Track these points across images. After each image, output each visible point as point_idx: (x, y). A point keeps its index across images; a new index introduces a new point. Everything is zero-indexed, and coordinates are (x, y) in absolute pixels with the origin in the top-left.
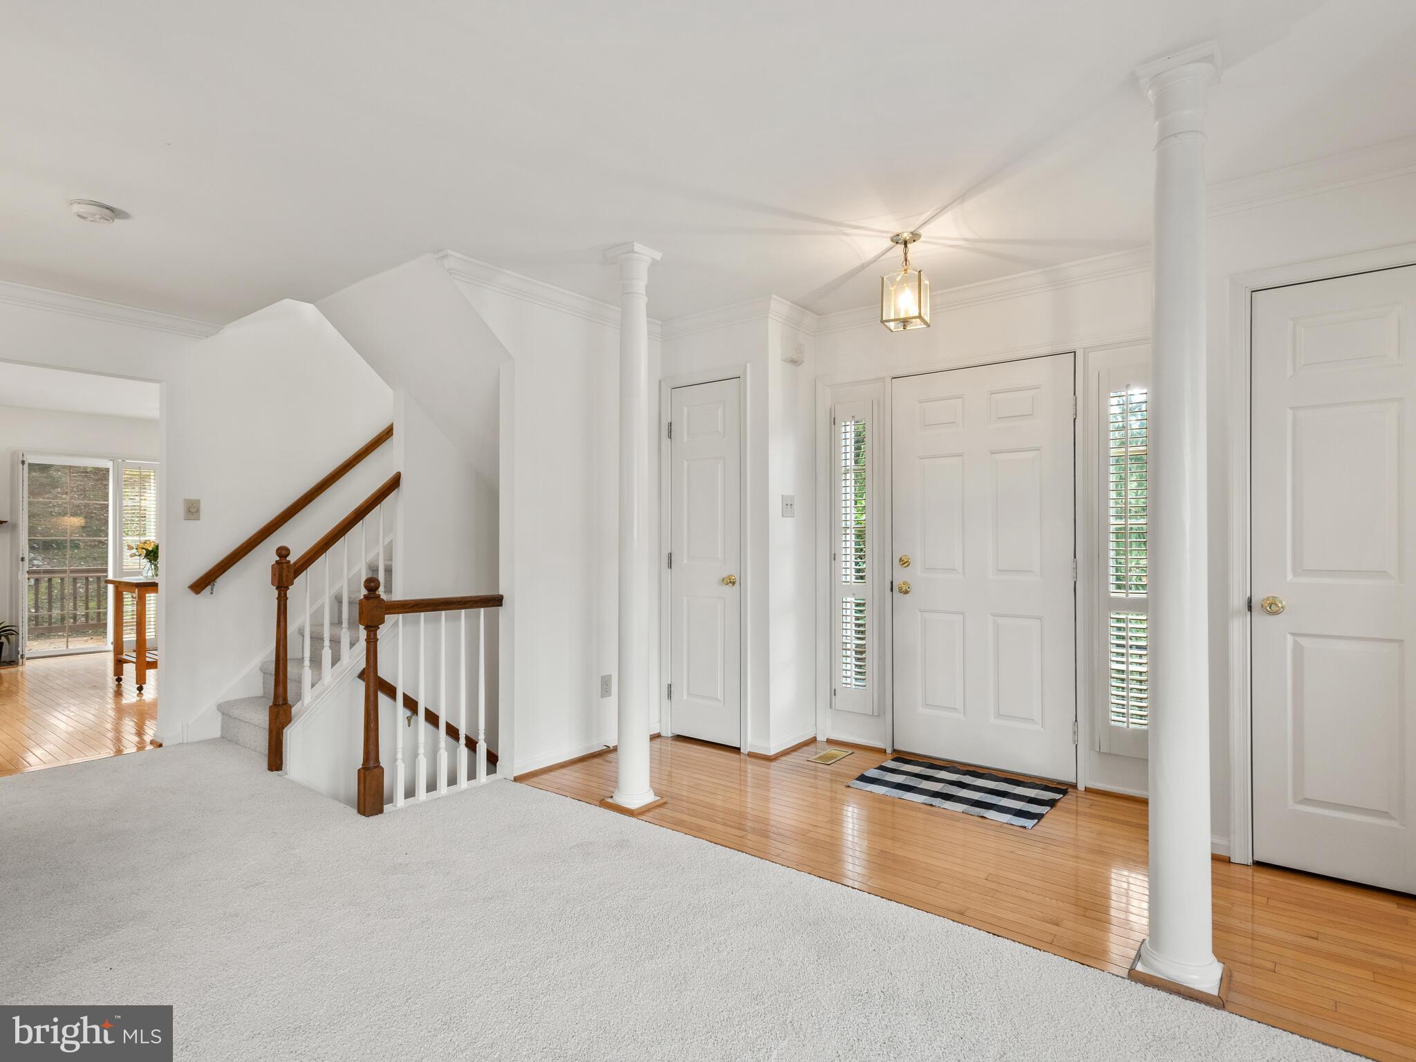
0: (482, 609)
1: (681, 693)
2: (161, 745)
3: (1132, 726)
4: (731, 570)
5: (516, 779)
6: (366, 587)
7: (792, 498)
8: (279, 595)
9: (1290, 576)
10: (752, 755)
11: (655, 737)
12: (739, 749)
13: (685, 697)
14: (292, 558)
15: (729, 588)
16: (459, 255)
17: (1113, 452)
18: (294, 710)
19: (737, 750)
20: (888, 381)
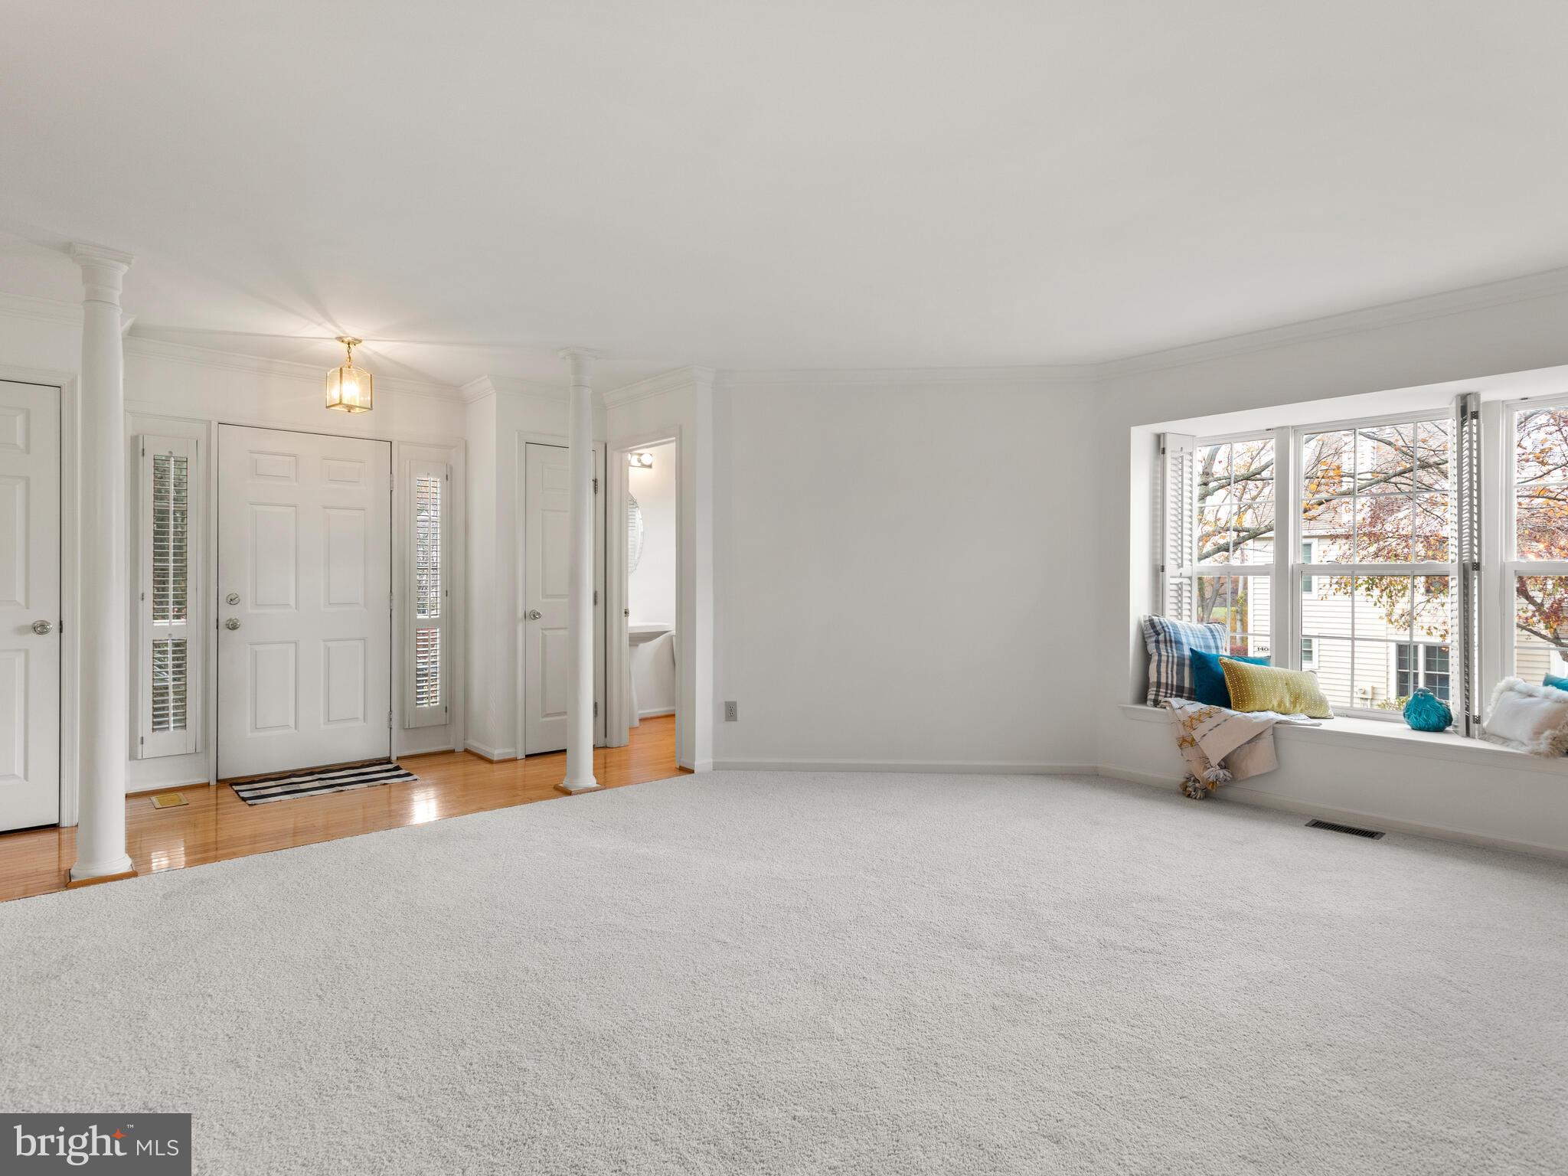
20: (214, 425)
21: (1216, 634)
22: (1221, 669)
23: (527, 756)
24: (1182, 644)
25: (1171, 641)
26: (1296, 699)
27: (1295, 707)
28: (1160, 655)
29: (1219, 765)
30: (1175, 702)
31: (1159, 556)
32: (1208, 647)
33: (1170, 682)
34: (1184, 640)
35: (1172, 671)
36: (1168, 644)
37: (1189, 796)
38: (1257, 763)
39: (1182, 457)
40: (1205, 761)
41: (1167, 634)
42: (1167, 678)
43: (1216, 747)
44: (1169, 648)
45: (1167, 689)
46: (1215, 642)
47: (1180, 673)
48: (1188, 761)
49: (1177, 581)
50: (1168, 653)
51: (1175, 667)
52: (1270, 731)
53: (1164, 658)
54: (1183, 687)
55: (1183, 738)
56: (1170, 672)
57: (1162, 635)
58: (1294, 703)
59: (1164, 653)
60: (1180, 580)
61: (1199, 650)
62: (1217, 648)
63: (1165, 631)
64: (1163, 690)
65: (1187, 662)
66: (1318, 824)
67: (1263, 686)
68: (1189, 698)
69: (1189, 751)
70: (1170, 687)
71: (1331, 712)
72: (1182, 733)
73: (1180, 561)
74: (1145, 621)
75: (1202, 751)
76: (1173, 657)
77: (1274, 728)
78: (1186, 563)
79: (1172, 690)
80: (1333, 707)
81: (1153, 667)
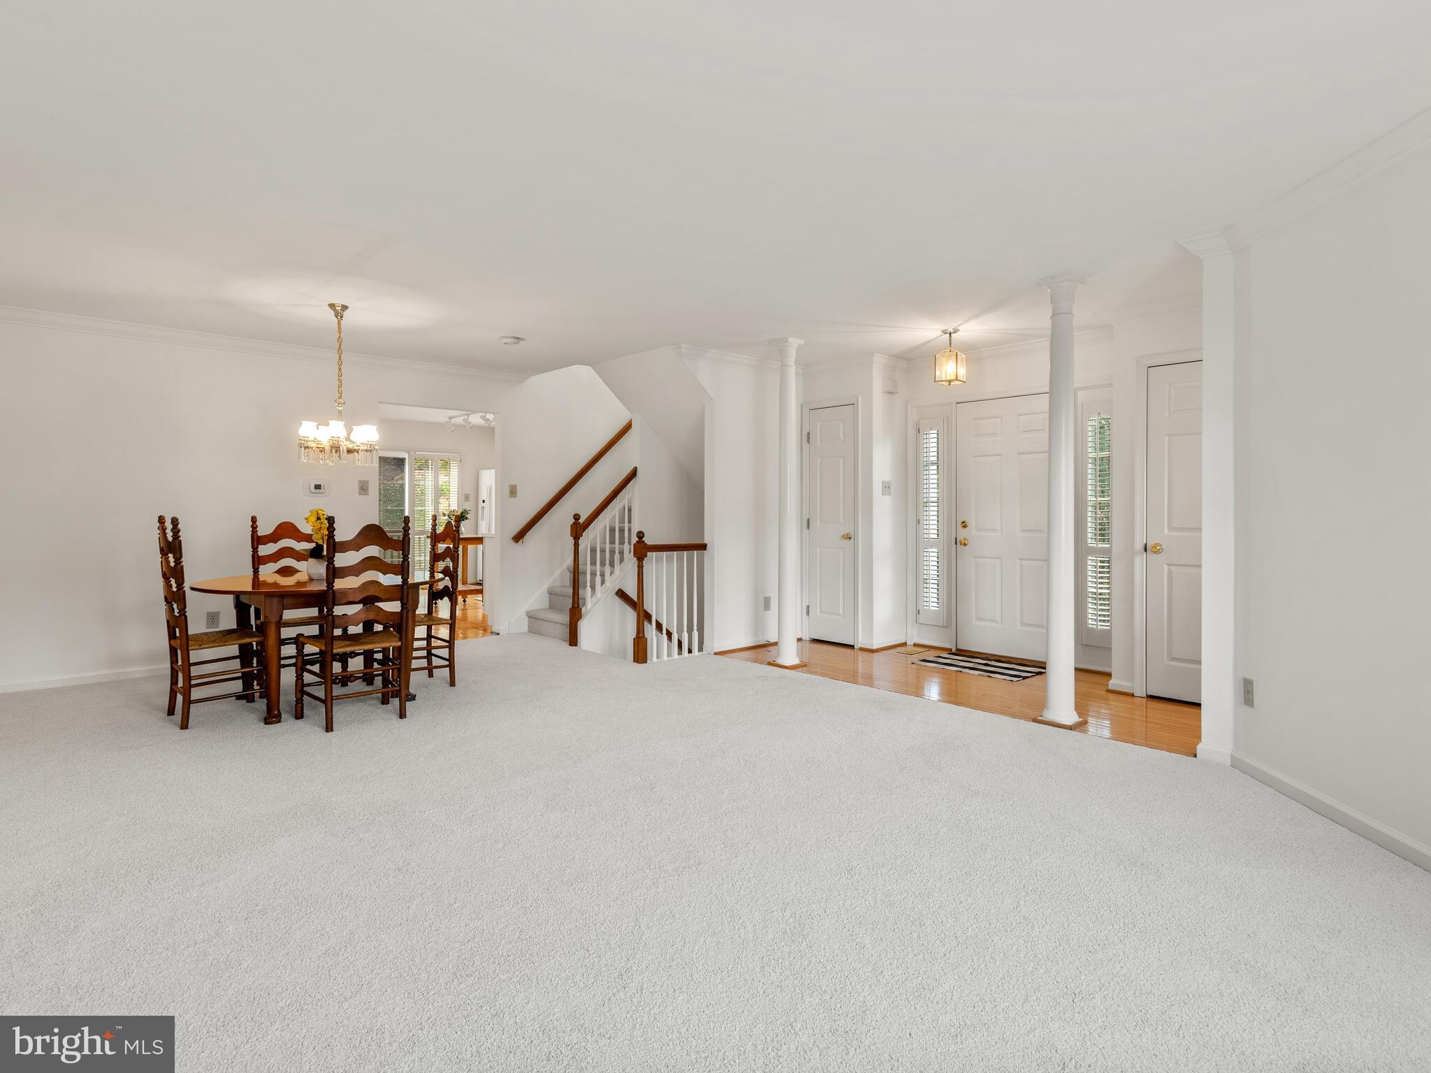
0: (695, 552)
1: (816, 612)
2: (498, 634)
3: (1099, 627)
4: (849, 530)
5: (715, 654)
6: (638, 537)
7: (890, 483)
8: (575, 542)
9: (1166, 532)
10: (862, 649)
11: (799, 640)
12: (853, 646)
13: (818, 613)
14: (581, 521)
15: (847, 541)
16: (687, 346)
17: (1091, 455)
18: (583, 610)
19: (852, 647)
20: (954, 405)
23: (1148, 697)
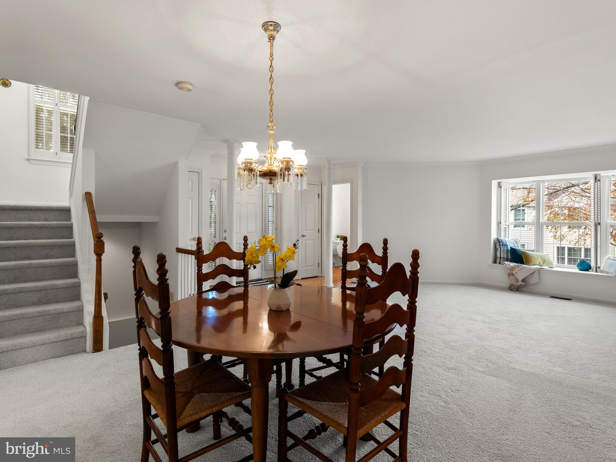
4: (195, 235)
20: (222, 180)
21: (517, 242)
22: (520, 253)
23: (302, 279)
24: (508, 246)
25: (504, 245)
26: (544, 262)
27: (544, 264)
28: (501, 249)
29: (521, 281)
30: (507, 263)
31: (499, 219)
32: (516, 247)
33: (504, 257)
34: (508, 244)
35: (505, 254)
36: (503, 246)
37: (512, 290)
38: (534, 280)
39: (506, 189)
40: (517, 280)
41: (503, 243)
42: (503, 256)
43: (520, 276)
44: (504, 247)
45: (503, 259)
46: (517, 245)
47: (507, 254)
48: (511, 280)
49: (505, 226)
50: (503, 248)
51: (506, 252)
52: (538, 271)
53: (502, 250)
54: (508, 258)
55: (509, 273)
56: (504, 254)
57: (501, 243)
58: (543, 263)
59: (502, 248)
60: (506, 226)
61: (513, 247)
62: (518, 247)
63: (502, 242)
64: (502, 259)
65: (509, 251)
66: (552, 297)
67: (534, 258)
68: (510, 262)
69: (511, 278)
70: (504, 258)
71: (554, 266)
72: (509, 272)
73: (505, 220)
74: (496, 239)
75: (516, 277)
76: (505, 249)
77: (539, 270)
78: (507, 221)
79: (505, 259)
80: (555, 265)
81: (498, 253)
